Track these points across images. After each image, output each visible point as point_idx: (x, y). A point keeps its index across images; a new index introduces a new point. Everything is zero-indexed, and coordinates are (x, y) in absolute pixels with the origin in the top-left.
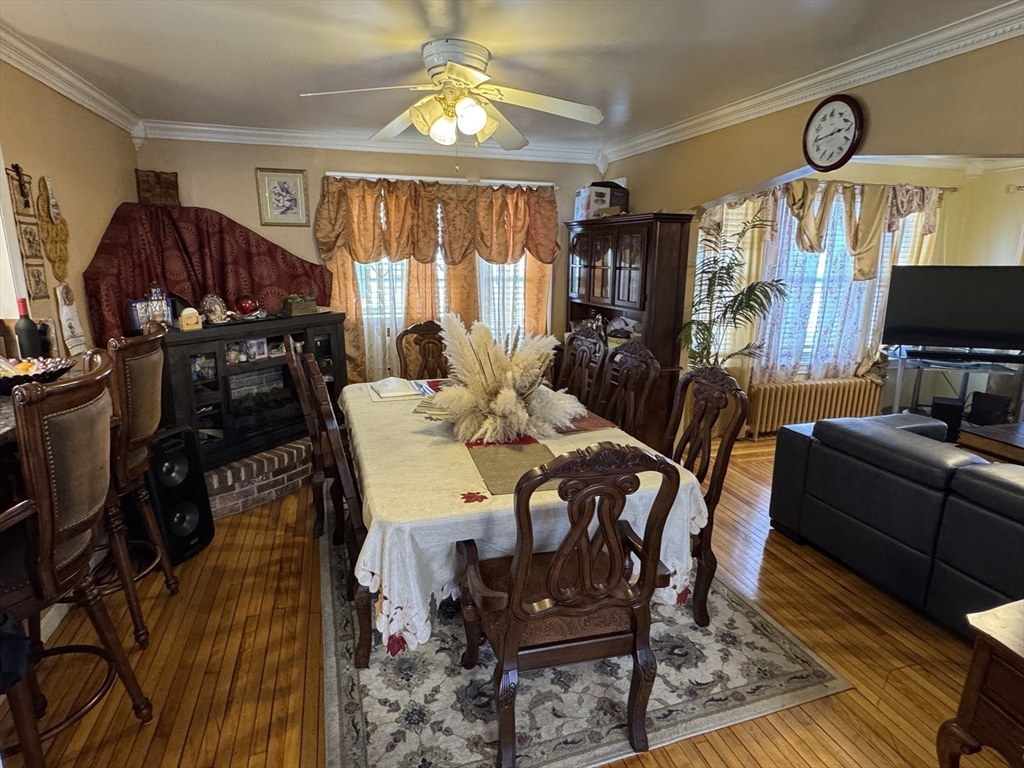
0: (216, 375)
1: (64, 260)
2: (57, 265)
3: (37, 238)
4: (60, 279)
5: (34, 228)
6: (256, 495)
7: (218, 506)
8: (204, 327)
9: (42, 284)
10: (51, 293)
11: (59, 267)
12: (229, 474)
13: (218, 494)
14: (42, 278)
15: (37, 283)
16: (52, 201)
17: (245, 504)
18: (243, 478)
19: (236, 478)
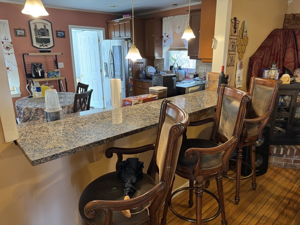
0: (290, 105)
1: (243, 53)
2: (240, 54)
3: (235, 44)
4: (240, 59)
5: (236, 40)
6: (292, 163)
7: (273, 161)
8: (290, 83)
9: (233, 61)
10: (235, 65)
11: (241, 55)
12: (282, 150)
13: (275, 156)
14: (234, 59)
15: (231, 61)
16: (245, 30)
17: (286, 165)
18: (288, 154)
19: (285, 152)
